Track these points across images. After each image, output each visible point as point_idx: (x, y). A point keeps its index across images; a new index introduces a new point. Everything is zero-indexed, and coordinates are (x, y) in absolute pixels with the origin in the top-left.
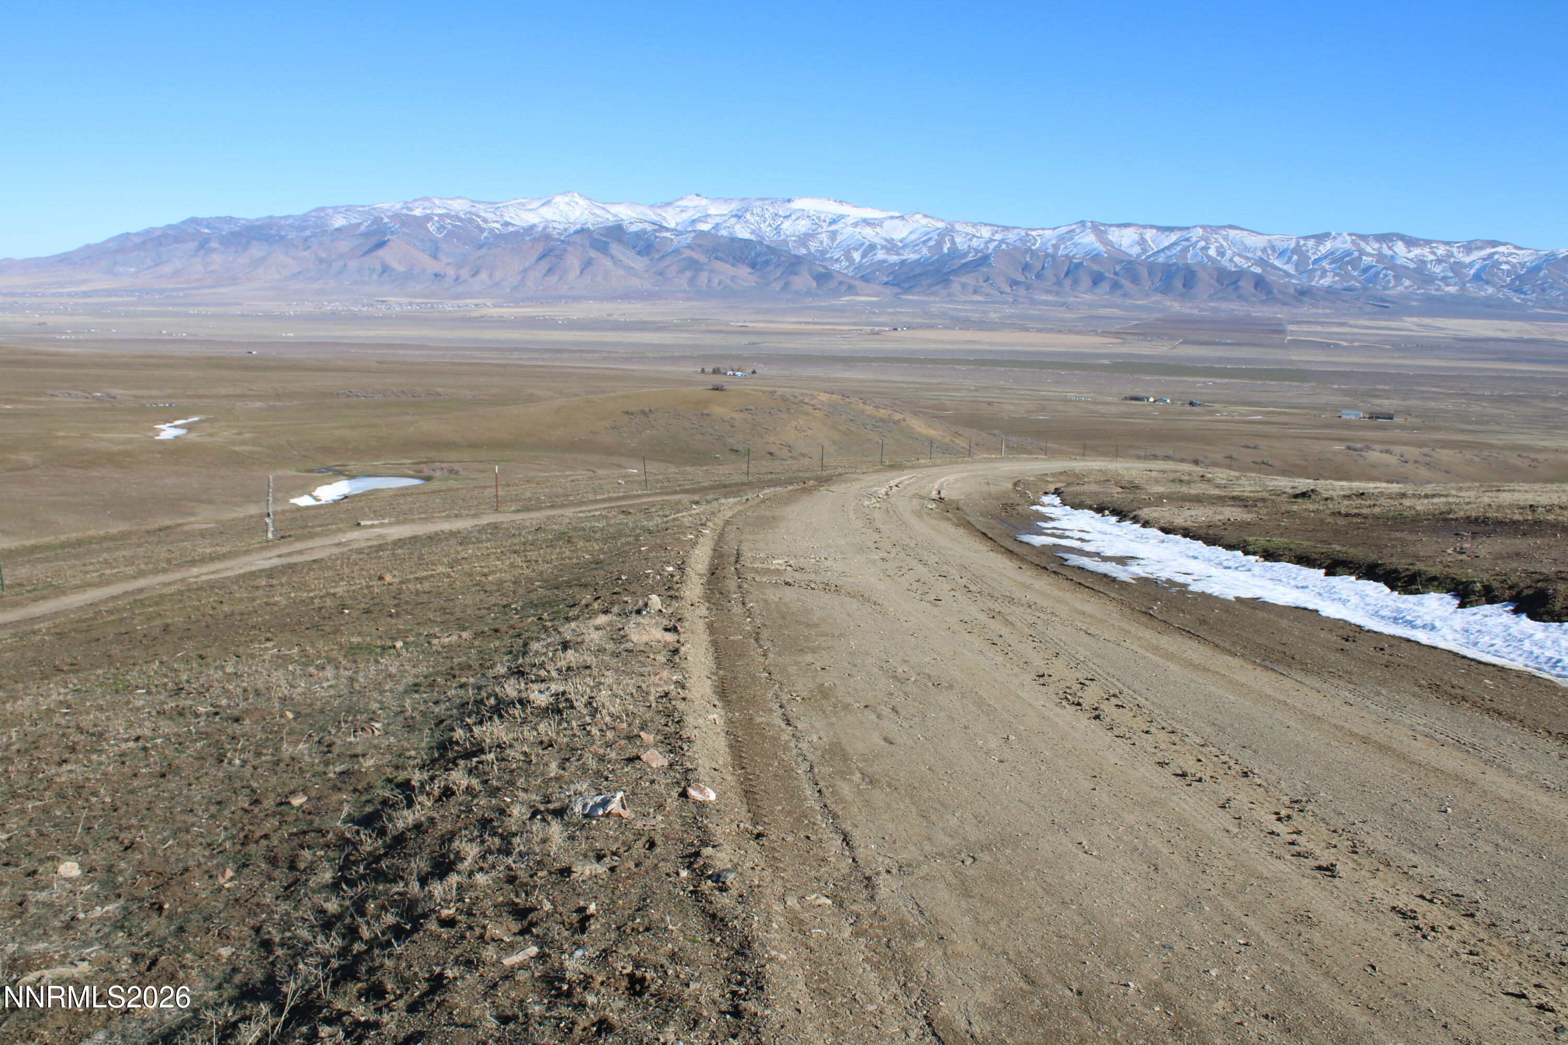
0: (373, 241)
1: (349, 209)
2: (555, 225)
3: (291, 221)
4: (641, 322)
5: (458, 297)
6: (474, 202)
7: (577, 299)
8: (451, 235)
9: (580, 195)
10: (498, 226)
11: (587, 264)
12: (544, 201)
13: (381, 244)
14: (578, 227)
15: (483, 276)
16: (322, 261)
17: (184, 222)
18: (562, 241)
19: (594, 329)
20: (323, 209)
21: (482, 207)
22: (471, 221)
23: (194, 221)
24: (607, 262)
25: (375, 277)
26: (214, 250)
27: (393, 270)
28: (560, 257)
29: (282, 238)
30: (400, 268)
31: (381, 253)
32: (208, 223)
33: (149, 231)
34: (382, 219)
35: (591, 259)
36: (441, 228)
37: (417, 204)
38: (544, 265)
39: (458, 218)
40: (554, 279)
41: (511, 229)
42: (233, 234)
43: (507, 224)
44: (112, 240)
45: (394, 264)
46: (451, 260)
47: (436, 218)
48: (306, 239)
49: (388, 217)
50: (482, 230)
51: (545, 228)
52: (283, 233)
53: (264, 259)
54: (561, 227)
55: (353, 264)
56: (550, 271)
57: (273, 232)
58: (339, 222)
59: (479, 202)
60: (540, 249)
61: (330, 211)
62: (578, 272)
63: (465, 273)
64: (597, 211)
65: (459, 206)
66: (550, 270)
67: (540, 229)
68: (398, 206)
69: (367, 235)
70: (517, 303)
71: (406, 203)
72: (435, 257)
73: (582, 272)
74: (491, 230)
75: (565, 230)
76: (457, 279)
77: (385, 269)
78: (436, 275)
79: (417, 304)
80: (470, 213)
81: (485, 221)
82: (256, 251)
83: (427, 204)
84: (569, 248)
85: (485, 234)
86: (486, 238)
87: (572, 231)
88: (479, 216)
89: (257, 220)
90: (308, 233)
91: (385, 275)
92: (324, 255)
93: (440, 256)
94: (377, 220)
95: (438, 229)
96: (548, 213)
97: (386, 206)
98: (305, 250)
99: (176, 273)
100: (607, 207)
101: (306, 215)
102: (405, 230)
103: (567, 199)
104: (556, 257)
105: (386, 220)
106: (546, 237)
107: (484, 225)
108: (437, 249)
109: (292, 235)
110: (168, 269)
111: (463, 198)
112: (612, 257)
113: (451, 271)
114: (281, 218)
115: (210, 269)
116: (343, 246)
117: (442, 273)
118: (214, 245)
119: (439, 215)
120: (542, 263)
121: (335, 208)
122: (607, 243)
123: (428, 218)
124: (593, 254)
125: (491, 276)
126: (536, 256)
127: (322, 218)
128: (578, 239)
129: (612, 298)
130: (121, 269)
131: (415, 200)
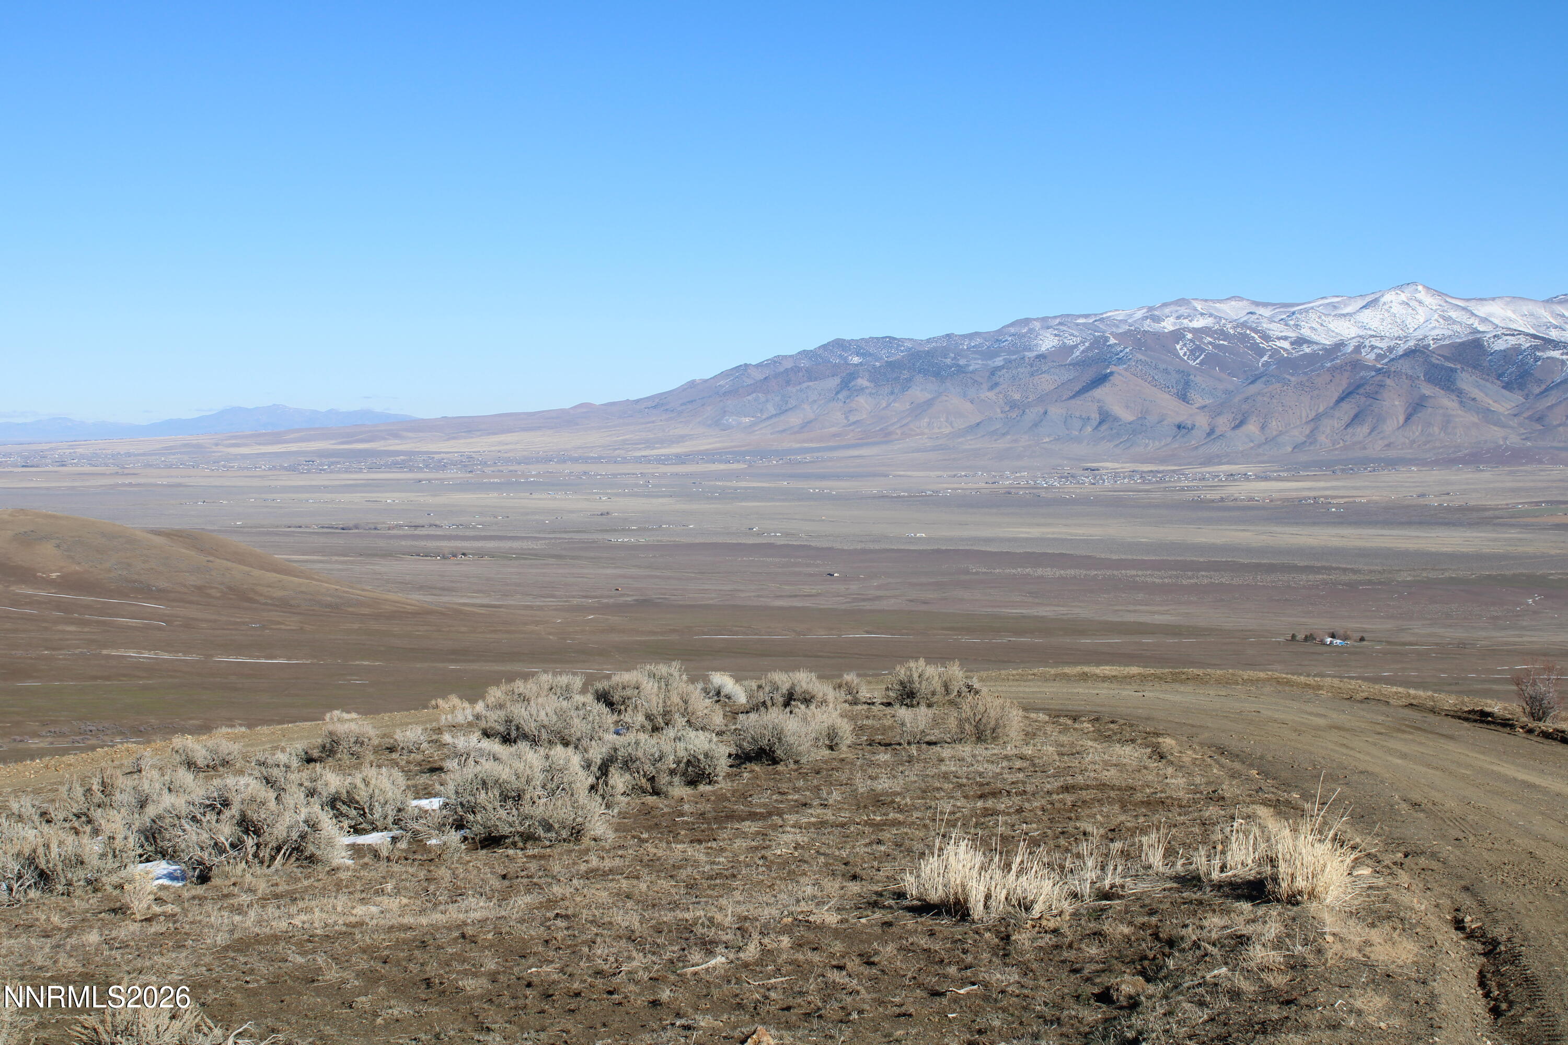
0: (1090, 374)
1: (1065, 320)
2: (1374, 342)
3: (979, 340)
5: (1208, 461)
6: (1257, 304)
7: (1392, 463)
8: (1211, 360)
9: (1428, 288)
10: (1286, 345)
11: (1416, 407)
12: (1368, 299)
13: (1101, 380)
14: (1411, 343)
15: (1252, 428)
16: (1013, 405)
17: (824, 347)
18: (1379, 371)
20: (1027, 321)
21: (1266, 312)
22: (1244, 338)
23: (839, 344)
24: (1448, 402)
25: (1089, 429)
26: (862, 389)
27: (1116, 419)
28: (1373, 396)
29: (961, 370)
30: (1127, 416)
31: (1098, 392)
32: (858, 347)
33: (776, 361)
34: (1106, 339)
35: (1424, 398)
36: (1196, 350)
37: (1167, 311)
38: (1348, 409)
39: (1223, 334)
40: (1362, 431)
41: (1307, 349)
42: (891, 365)
43: (1300, 341)
44: (725, 375)
45: (1118, 410)
46: (1207, 402)
47: (1189, 336)
48: (994, 372)
49: (1115, 336)
50: (1261, 352)
51: (1358, 349)
52: (962, 362)
53: (929, 403)
54: (1384, 345)
55: (1056, 411)
56: (1357, 418)
57: (948, 361)
58: (1047, 342)
59: (1265, 305)
60: (1343, 383)
61: (1037, 325)
62: (1401, 419)
63: (1223, 423)
64: (1453, 314)
65: (1233, 311)
66: (1356, 416)
67: (1350, 349)
68: (1139, 314)
69: (1081, 364)
70: (1295, 470)
71: (1151, 309)
72: (1183, 397)
73: (1407, 419)
74: (1275, 352)
75: (1390, 349)
76: (1212, 432)
77: (1105, 417)
78: (1179, 427)
79: (1142, 474)
80: (1244, 325)
81: (1266, 337)
82: (920, 391)
83: (1183, 310)
84: (1388, 382)
85: (1265, 358)
86: (1266, 364)
87: (1400, 351)
88: (1255, 331)
89: (929, 341)
90: (999, 361)
91: (1104, 427)
92: (1017, 396)
93: (1192, 394)
94: (1099, 342)
95: (1192, 352)
96: (1372, 320)
97: (1120, 315)
98: (991, 388)
99: (806, 425)
100: (1472, 306)
101: (1000, 332)
102: (1140, 357)
103: (1403, 297)
104: (1368, 396)
105: (1112, 341)
106: (1355, 365)
107: (1264, 345)
108: (1187, 384)
109: (976, 364)
110: (794, 419)
111: (1241, 299)
112: (1460, 393)
113: (1202, 421)
114: (964, 337)
115: (852, 419)
116: (1047, 382)
117: (1189, 423)
118: (862, 382)
119: (1195, 331)
120: (1345, 405)
121: (1044, 319)
122: (1453, 370)
123: (1177, 335)
124: (1427, 390)
125: (1263, 428)
126: (1336, 396)
127: (1024, 336)
128: (1405, 366)
129: (1449, 462)
130: (731, 420)
131: (1165, 305)
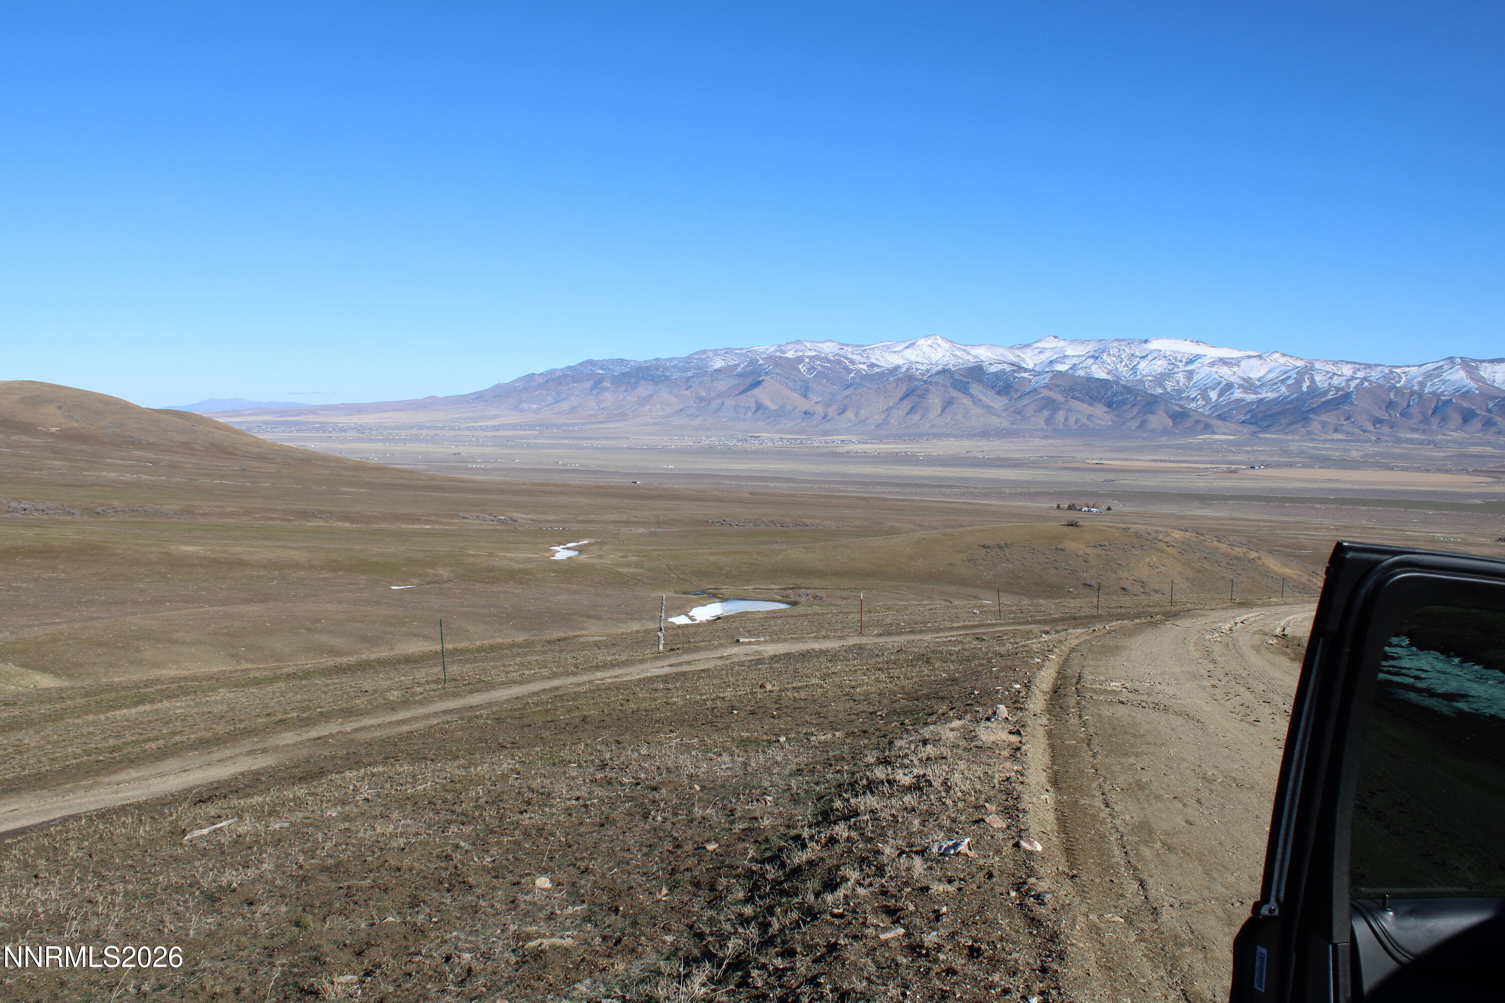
0: (748, 381)
1: (728, 351)
2: (920, 367)
3: (676, 362)
4: (999, 459)
5: (825, 433)
6: (843, 345)
7: (938, 436)
8: (820, 375)
9: (943, 338)
10: (864, 367)
11: (948, 404)
12: (907, 344)
13: (756, 384)
14: (940, 367)
15: (850, 414)
16: (701, 399)
17: (581, 364)
18: (925, 381)
19: (954, 465)
20: (705, 351)
21: (849, 349)
22: (839, 362)
23: (590, 362)
24: (966, 401)
25: (750, 414)
26: (607, 389)
27: (766, 408)
28: (922, 397)
29: (667, 378)
30: (773, 406)
31: (755, 392)
32: (602, 364)
33: (551, 372)
34: (757, 361)
35: (952, 398)
36: (811, 369)
37: (789, 347)
38: (907, 404)
39: (827, 359)
40: (916, 417)
41: (876, 370)
42: (624, 374)
43: (872, 365)
44: (519, 380)
45: (767, 403)
46: (819, 399)
47: (807, 360)
48: (688, 379)
49: (762, 359)
50: (850, 371)
51: (908, 369)
52: (668, 374)
53: (650, 397)
54: (924, 368)
55: (729, 402)
56: (913, 410)
57: (659, 373)
58: (718, 363)
59: (847, 345)
60: (903, 389)
61: (711, 354)
62: (939, 411)
63: (832, 411)
64: (958, 353)
65: (829, 349)
66: (912, 408)
67: (904, 370)
68: (773, 349)
69: (743, 375)
70: (881, 439)
71: (779, 346)
72: (805, 396)
73: (943, 410)
74: (858, 371)
75: (928, 371)
76: (825, 417)
77: (759, 407)
78: (805, 413)
79: (788, 440)
80: (838, 355)
81: (852, 362)
82: (644, 390)
83: (799, 347)
84: (931, 388)
85: (852, 375)
86: (852, 378)
87: (934, 372)
88: (847, 358)
89: (645, 362)
90: (690, 374)
91: (759, 413)
92: (704, 394)
93: (810, 394)
94: (753, 362)
95: (809, 369)
96: (912, 355)
97: (761, 349)
98: (687, 389)
99: (573, 409)
100: (968, 349)
101: (688, 357)
102: (778, 371)
103: (929, 342)
104: (919, 396)
105: (761, 362)
106: (909, 377)
107: (851, 367)
108: (807, 389)
109: (676, 375)
110: (565, 406)
111: (833, 341)
112: (972, 396)
113: (819, 410)
114: (666, 360)
115: (602, 406)
116: (722, 385)
117: (812, 411)
118: (606, 384)
119: (810, 357)
120: (905, 402)
121: (715, 351)
122: (968, 383)
123: (800, 360)
124: (954, 393)
125: (856, 415)
126: (899, 396)
127: (704, 359)
128: (939, 379)
129: (971, 436)
130: (525, 406)
131: (788, 344)
